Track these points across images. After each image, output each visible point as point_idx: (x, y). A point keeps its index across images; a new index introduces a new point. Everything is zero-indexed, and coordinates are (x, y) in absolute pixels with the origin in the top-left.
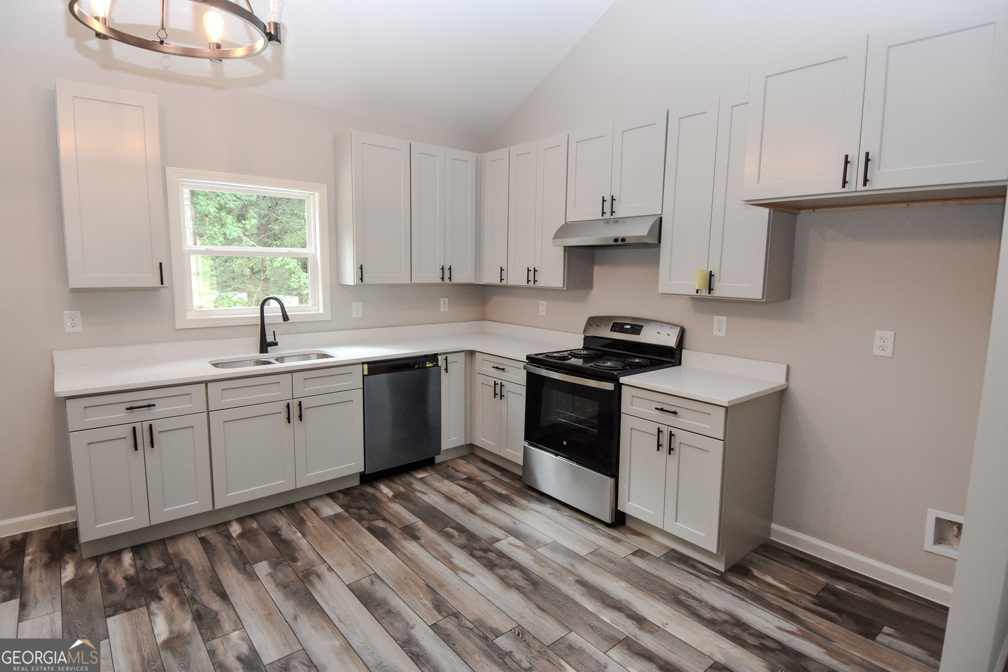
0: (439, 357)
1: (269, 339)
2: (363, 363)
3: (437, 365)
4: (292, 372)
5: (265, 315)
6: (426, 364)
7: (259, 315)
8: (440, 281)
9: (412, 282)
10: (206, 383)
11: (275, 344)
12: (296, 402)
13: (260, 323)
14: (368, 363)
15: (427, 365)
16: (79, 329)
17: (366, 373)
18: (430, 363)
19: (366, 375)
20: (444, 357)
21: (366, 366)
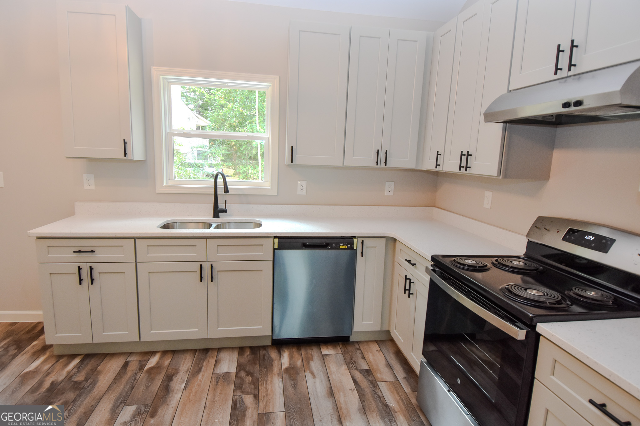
0: (355, 240)
1: (221, 206)
2: (275, 237)
3: (352, 248)
4: (207, 238)
5: (218, 186)
6: (340, 245)
7: (213, 186)
8: (374, 164)
9: (345, 165)
10: (135, 239)
11: (225, 211)
12: (209, 263)
13: (214, 193)
14: (279, 238)
15: (341, 247)
16: (93, 187)
17: (276, 247)
18: (344, 245)
19: (276, 249)
20: (360, 241)
21: (276, 240)
